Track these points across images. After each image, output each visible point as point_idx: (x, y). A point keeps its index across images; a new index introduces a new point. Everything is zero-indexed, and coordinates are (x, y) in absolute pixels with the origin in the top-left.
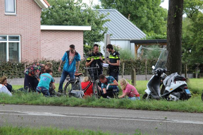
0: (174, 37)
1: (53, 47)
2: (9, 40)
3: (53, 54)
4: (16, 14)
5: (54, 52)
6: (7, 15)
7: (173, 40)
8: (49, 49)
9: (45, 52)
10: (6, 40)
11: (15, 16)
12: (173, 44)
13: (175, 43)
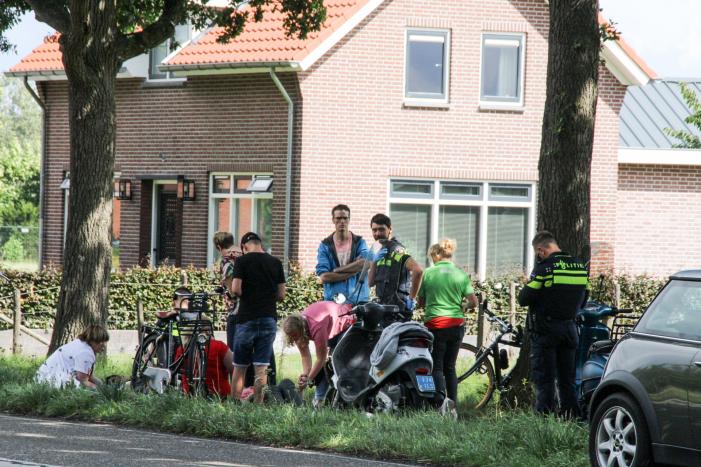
0: (558, 203)
1: (671, 228)
2: (490, 199)
3: (670, 253)
4: (524, 105)
5: (674, 245)
6: (486, 111)
7: (554, 212)
8: (657, 236)
9: (637, 244)
10: (481, 199)
11: (521, 113)
12: (555, 225)
13: (561, 220)
